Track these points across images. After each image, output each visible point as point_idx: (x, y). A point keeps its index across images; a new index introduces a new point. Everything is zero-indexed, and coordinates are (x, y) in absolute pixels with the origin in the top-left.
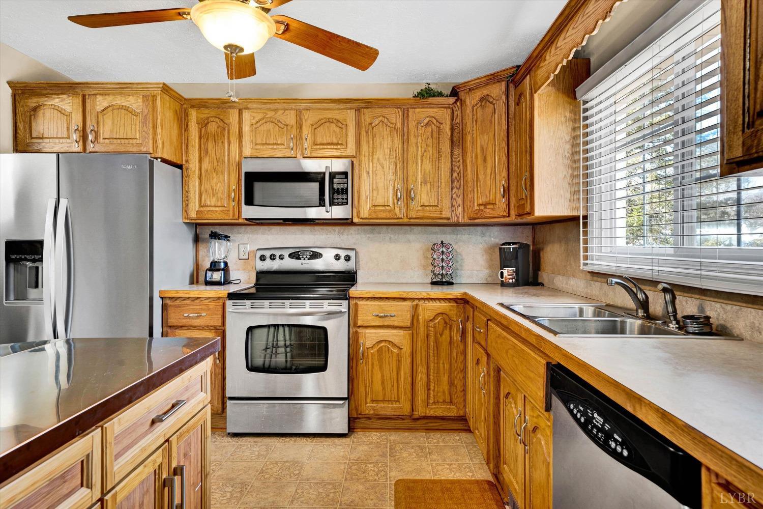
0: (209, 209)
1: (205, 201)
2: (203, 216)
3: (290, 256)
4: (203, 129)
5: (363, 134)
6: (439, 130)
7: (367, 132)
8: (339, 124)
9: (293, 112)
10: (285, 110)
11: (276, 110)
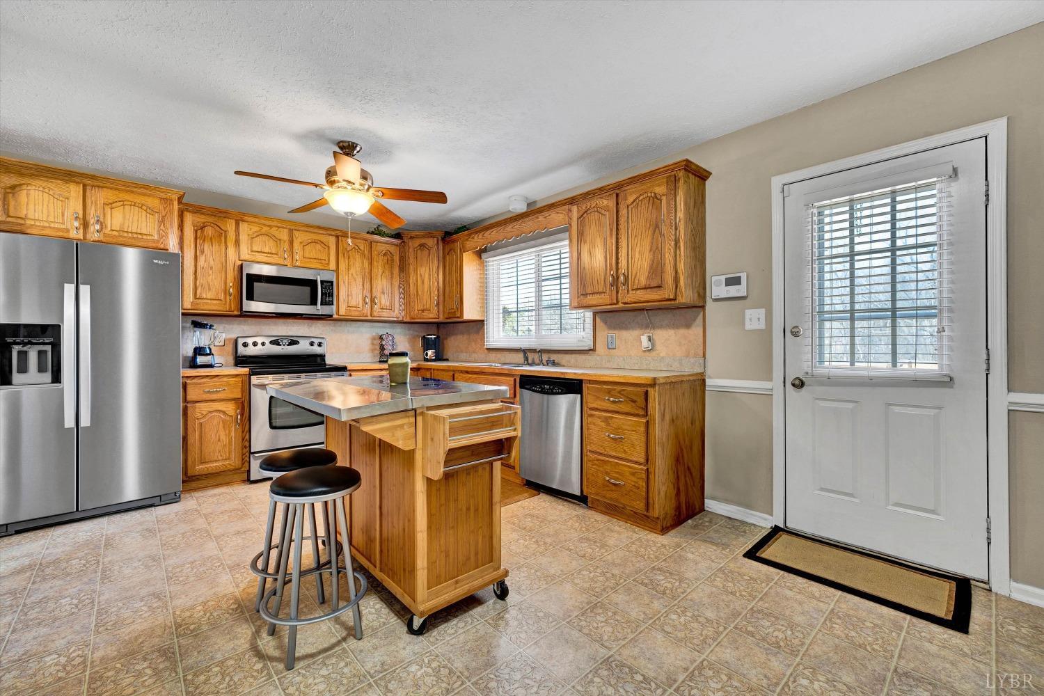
0: (205, 301)
1: (201, 294)
2: (198, 307)
3: (271, 342)
4: (199, 232)
5: (341, 255)
6: (392, 260)
7: (344, 254)
8: (322, 245)
9: (286, 230)
10: (279, 227)
11: (270, 226)
